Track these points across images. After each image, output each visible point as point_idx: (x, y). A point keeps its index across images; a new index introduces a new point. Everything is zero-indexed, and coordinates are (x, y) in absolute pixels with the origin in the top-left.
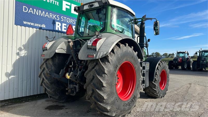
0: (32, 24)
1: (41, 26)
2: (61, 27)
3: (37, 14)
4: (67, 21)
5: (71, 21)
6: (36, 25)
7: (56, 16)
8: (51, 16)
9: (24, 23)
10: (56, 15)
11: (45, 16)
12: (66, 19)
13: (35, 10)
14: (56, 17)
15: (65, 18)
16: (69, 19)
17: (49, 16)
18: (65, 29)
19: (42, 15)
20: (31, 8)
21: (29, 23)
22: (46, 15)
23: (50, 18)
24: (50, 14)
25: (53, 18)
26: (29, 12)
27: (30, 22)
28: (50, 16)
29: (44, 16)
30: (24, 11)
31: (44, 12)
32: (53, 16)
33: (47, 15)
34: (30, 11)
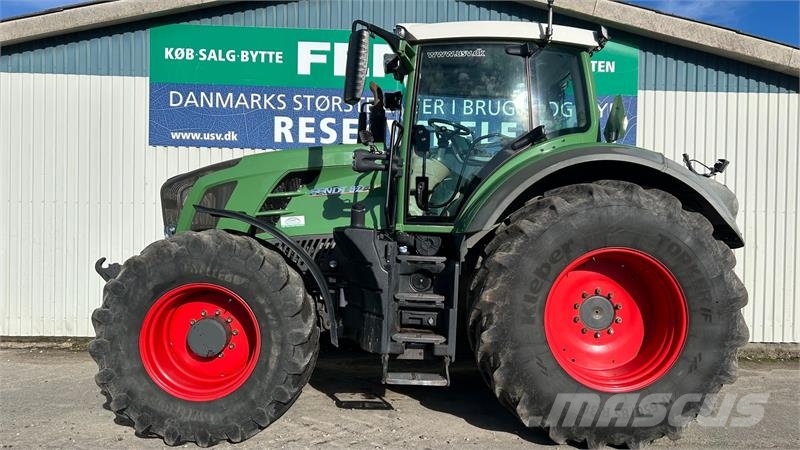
0: (196, 136)
1: (223, 136)
2: (295, 131)
3: (211, 105)
4: (319, 108)
5: (334, 104)
6: (207, 137)
7: (275, 98)
8: (255, 103)
9: (174, 137)
10: (273, 95)
11: (234, 105)
12: (313, 101)
13: (203, 94)
14: (273, 101)
15: (309, 97)
16: (326, 98)
17: (249, 104)
18: (308, 135)
19: (224, 106)
20: (191, 93)
21: (186, 136)
22: (238, 103)
23: (252, 107)
24: (253, 95)
25: (263, 107)
26: (186, 105)
27: (188, 132)
28: (253, 101)
29: (231, 106)
30: (172, 105)
31: (231, 95)
32: (262, 102)
33: (242, 101)
34: (188, 101)
